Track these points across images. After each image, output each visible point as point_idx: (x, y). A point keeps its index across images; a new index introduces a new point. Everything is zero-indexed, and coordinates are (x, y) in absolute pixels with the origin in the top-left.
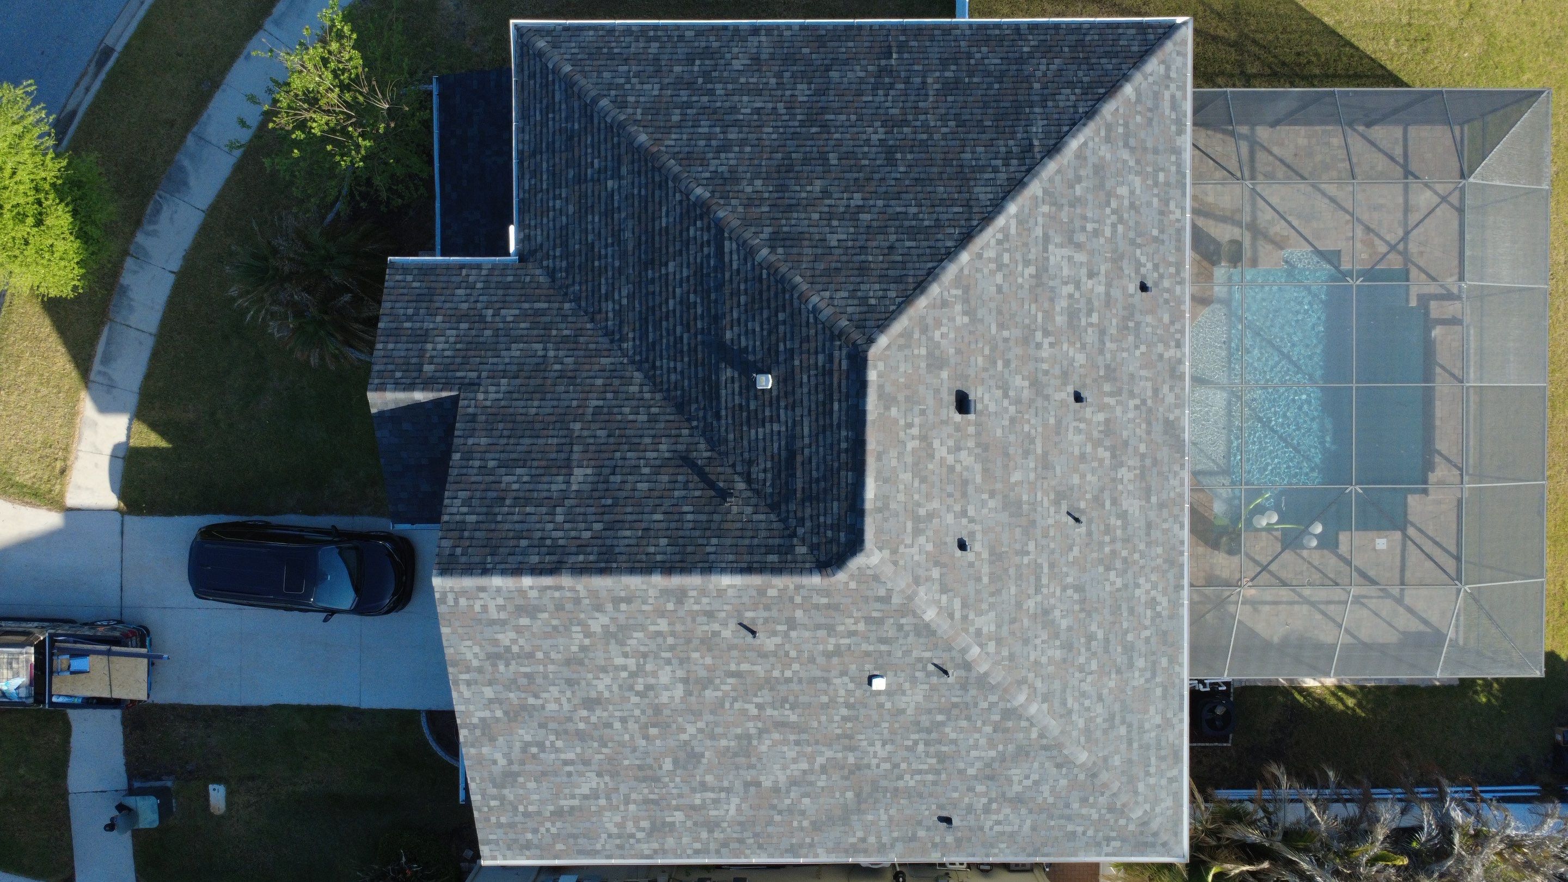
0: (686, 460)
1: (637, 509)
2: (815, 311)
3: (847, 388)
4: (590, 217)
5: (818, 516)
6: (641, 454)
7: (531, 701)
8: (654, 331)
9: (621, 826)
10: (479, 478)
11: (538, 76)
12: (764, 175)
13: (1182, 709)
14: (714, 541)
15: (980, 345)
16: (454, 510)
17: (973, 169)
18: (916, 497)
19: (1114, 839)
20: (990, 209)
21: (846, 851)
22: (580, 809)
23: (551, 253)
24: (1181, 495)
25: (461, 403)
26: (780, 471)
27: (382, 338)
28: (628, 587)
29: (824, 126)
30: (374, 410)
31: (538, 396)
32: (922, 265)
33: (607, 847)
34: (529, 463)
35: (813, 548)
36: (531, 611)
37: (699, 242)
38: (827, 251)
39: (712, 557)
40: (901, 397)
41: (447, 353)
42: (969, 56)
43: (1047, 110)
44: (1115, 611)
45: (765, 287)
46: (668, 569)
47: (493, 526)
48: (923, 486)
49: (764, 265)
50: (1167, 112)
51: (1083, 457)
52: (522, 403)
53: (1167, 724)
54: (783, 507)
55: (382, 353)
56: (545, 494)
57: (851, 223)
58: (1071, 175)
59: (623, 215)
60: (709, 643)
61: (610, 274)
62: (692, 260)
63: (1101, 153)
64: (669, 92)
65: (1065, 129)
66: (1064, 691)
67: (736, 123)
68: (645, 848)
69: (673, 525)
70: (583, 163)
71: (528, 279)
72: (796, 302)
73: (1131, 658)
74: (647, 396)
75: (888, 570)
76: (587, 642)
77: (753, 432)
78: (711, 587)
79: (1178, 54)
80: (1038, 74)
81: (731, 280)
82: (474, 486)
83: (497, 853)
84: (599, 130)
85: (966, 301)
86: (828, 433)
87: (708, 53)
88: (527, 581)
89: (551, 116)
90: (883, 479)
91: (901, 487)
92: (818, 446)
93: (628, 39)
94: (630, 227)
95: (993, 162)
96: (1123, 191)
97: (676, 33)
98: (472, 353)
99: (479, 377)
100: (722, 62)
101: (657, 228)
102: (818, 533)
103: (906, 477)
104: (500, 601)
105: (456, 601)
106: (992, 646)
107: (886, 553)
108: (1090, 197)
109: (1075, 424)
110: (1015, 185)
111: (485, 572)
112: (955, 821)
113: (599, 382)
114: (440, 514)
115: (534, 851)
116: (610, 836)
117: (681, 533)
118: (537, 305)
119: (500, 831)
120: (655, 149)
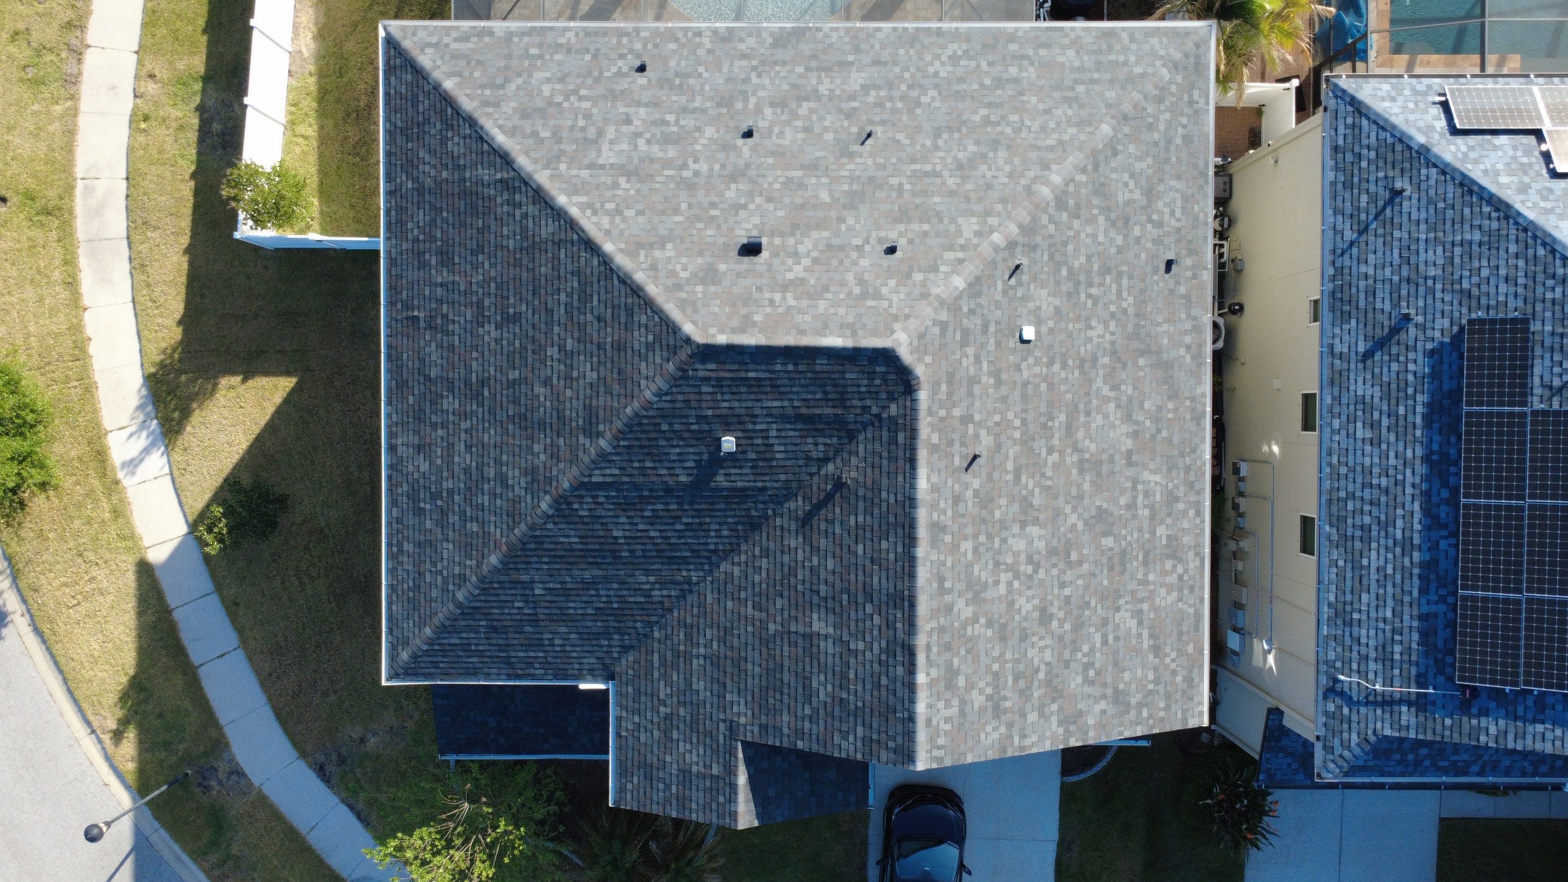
0: (806, 521)
1: (852, 570)
2: (659, 394)
3: (733, 363)
4: (571, 611)
5: (859, 392)
6: (800, 564)
7: (1041, 675)
8: (680, 550)
9: (1170, 588)
10: (822, 723)
11: (435, 659)
12: (529, 442)
13: (1062, 29)
14: (884, 495)
15: (695, 232)
16: (852, 747)
17: (524, 238)
18: (842, 296)
19: (1191, 96)
20: (562, 222)
21: (1199, 365)
22: (1151, 628)
23: (605, 649)
24: (848, 30)
25: (749, 739)
26: (816, 430)
27: (687, 814)
28: (928, 580)
29: (483, 383)
30: (756, 824)
31: (742, 664)
32: (616, 289)
33: (1191, 602)
34: (807, 674)
35: (891, 398)
36: (951, 673)
37: (593, 506)
38: (602, 382)
39: (900, 497)
40: (744, 311)
41: (701, 751)
42: (416, 240)
43: (468, 165)
44: (959, 96)
45: (637, 443)
46: (911, 540)
47: (868, 710)
48: (832, 289)
49: (615, 443)
50: (470, 45)
51: (806, 130)
52: (750, 680)
53: (1076, 44)
54: (852, 427)
55: (701, 814)
56: (837, 660)
57: (575, 358)
58: (530, 142)
59: (568, 579)
60: (985, 501)
61: (625, 593)
62: (610, 514)
63: (510, 111)
64: (451, 533)
65: (486, 147)
66: (1039, 148)
67: (480, 469)
68: (1193, 564)
69: (868, 534)
70: (519, 617)
71: (631, 672)
72: (651, 413)
73: (1009, 81)
74: (743, 558)
75: (913, 324)
76: (983, 620)
77: (778, 456)
78: (928, 498)
79: (414, 34)
80: (433, 173)
81: (631, 475)
82: (829, 728)
83: (1196, 711)
84: (486, 601)
85: (651, 246)
86: (778, 383)
87: (413, 495)
88: (921, 678)
89: (473, 648)
90: (824, 329)
91: (832, 311)
92: (792, 392)
93: (400, 573)
94: (579, 573)
95: (518, 218)
96: (547, 90)
97: (395, 525)
98: (701, 727)
99: (724, 721)
100: (421, 481)
101: (580, 547)
102: (877, 393)
103: (822, 305)
104: (941, 705)
105: (939, 747)
106: (993, 221)
107: (897, 326)
108: (552, 122)
109: (774, 138)
110: (540, 197)
111: (912, 719)
112: (1171, 256)
113: (729, 604)
114: (856, 762)
115: (1195, 674)
116: (1180, 600)
117: (876, 527)
118: (656, 664)
119: (1174, 708)
120: (504, 548)
